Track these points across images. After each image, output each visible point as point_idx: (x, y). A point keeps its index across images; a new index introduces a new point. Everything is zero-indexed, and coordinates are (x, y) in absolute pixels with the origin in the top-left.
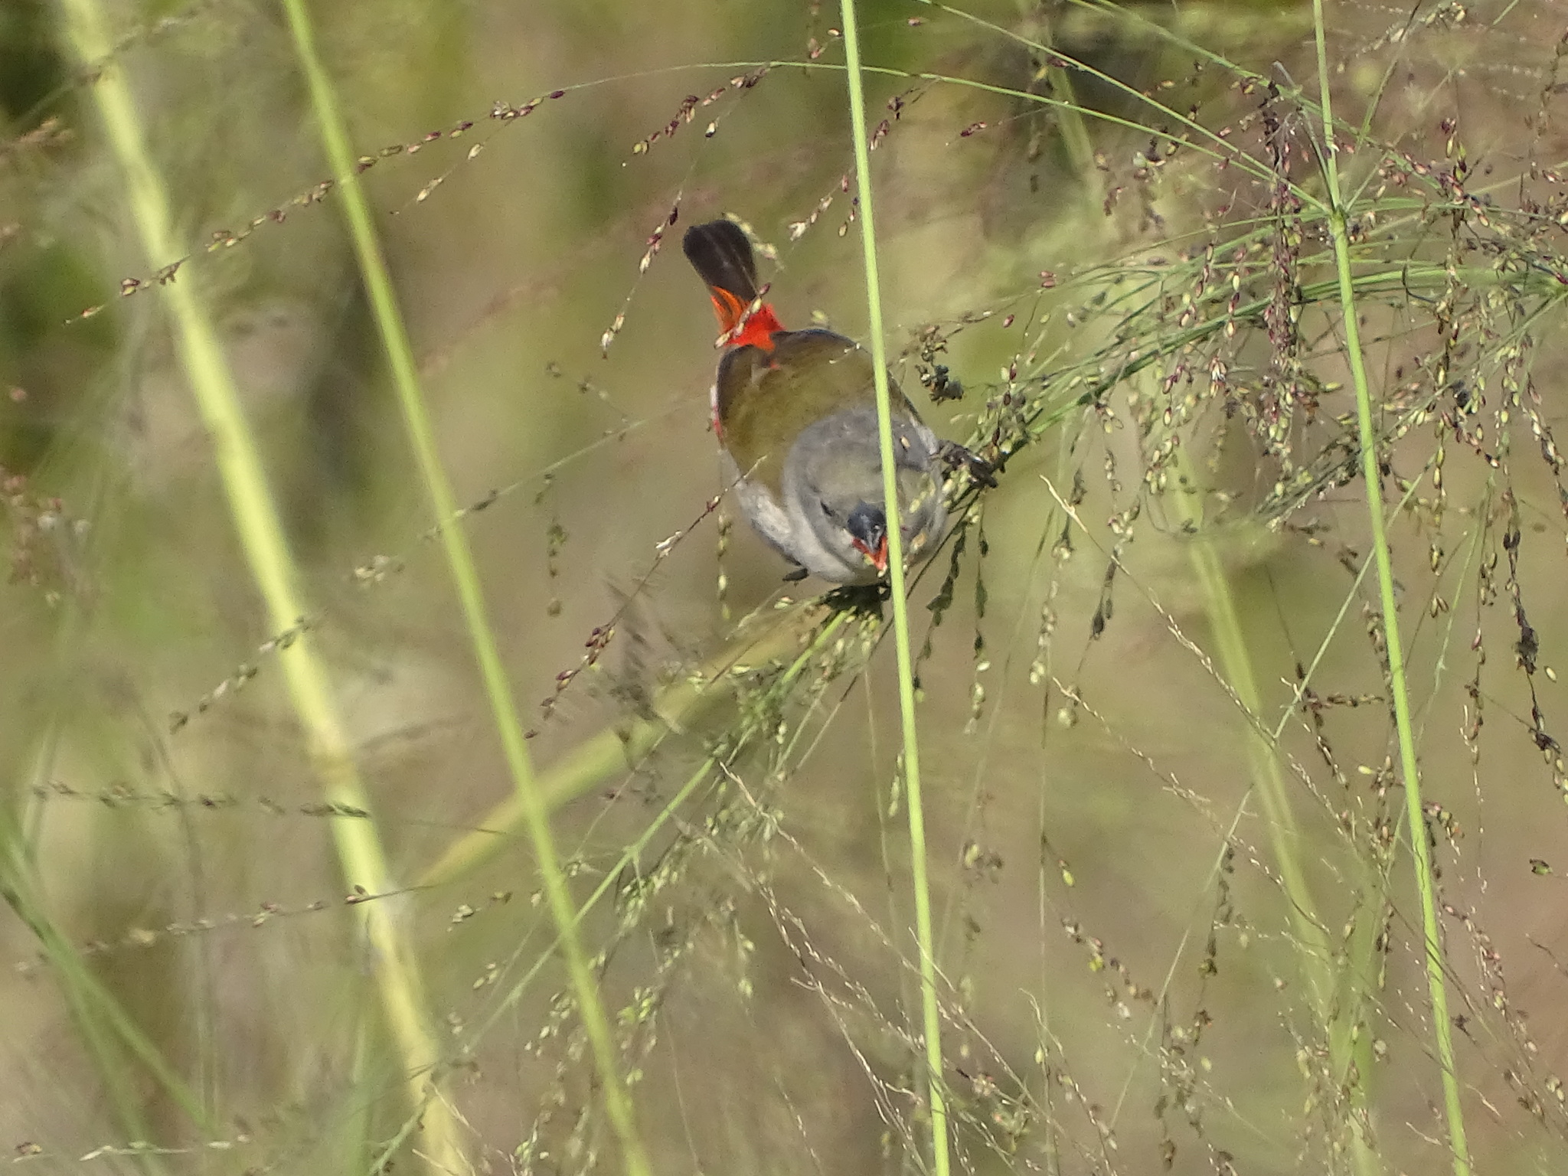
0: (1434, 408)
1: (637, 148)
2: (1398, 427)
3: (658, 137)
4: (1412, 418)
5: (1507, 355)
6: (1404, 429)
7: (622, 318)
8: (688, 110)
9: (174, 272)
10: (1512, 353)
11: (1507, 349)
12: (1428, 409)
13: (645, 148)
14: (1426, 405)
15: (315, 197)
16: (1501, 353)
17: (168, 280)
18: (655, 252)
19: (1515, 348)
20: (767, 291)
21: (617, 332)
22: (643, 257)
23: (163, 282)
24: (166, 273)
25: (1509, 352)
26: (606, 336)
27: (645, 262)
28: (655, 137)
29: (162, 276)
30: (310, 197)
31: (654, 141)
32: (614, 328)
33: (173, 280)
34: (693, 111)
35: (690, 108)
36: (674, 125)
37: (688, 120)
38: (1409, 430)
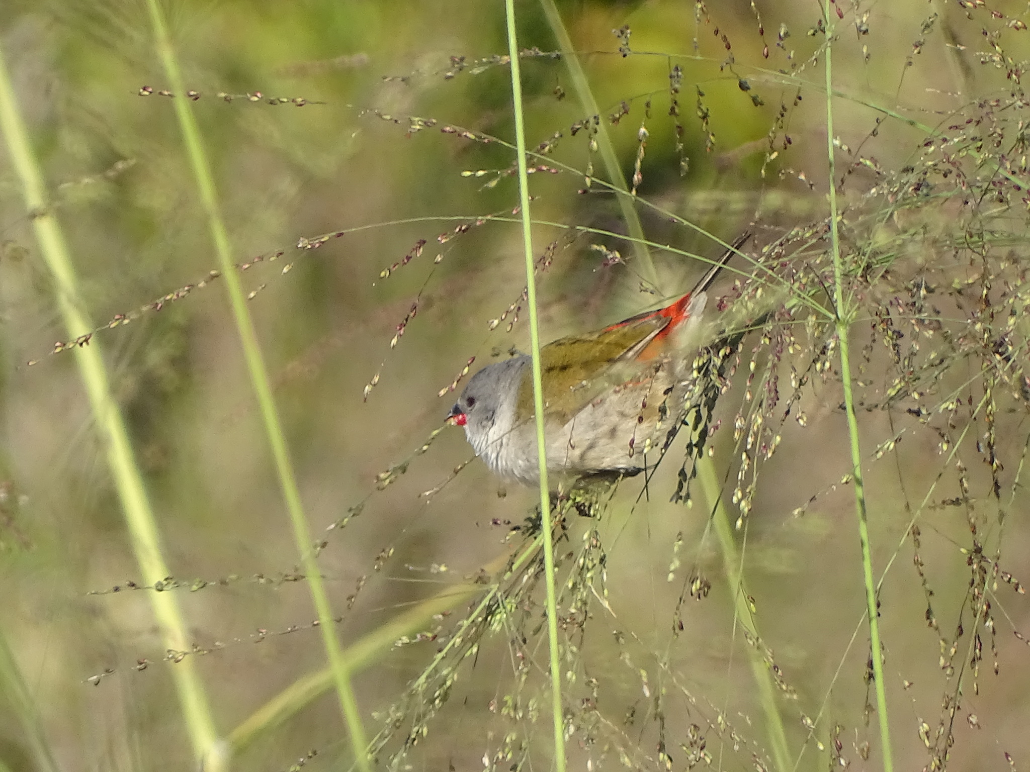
0: (900, 440)
1: (383, 274)
2: (877, 452)
3: (397, 266)
4: (886, 446)
5: (947, 408)
6: (881, 453)
7: (378, 377)
8: (418, 248)
9: (89, 339)
10: (951, 407)
11: (948, 403)
12: (896, 441)
13: (388, 274)
14: (896, 438)
15: (180, 295)
16: (944, 406)
17: (84, 344)
18: (401, 335)
19: (953, 403)
20: (472, 362)
21: (375, 385)
22: (393, 338)
23: (81, 344)
24: (83, 339)
25: (949, 405)
26: (367, 387)
27: (394, 341)
28: (394, 267)
29: (80, 341)
30: (178, 295)
31: (394, 269)
32: (373, 383)
33: (88, 344)
34: (421, 249)
35: (420, 248)
36: (408, 258)
37: (418, 255)
38: (883, 454)
